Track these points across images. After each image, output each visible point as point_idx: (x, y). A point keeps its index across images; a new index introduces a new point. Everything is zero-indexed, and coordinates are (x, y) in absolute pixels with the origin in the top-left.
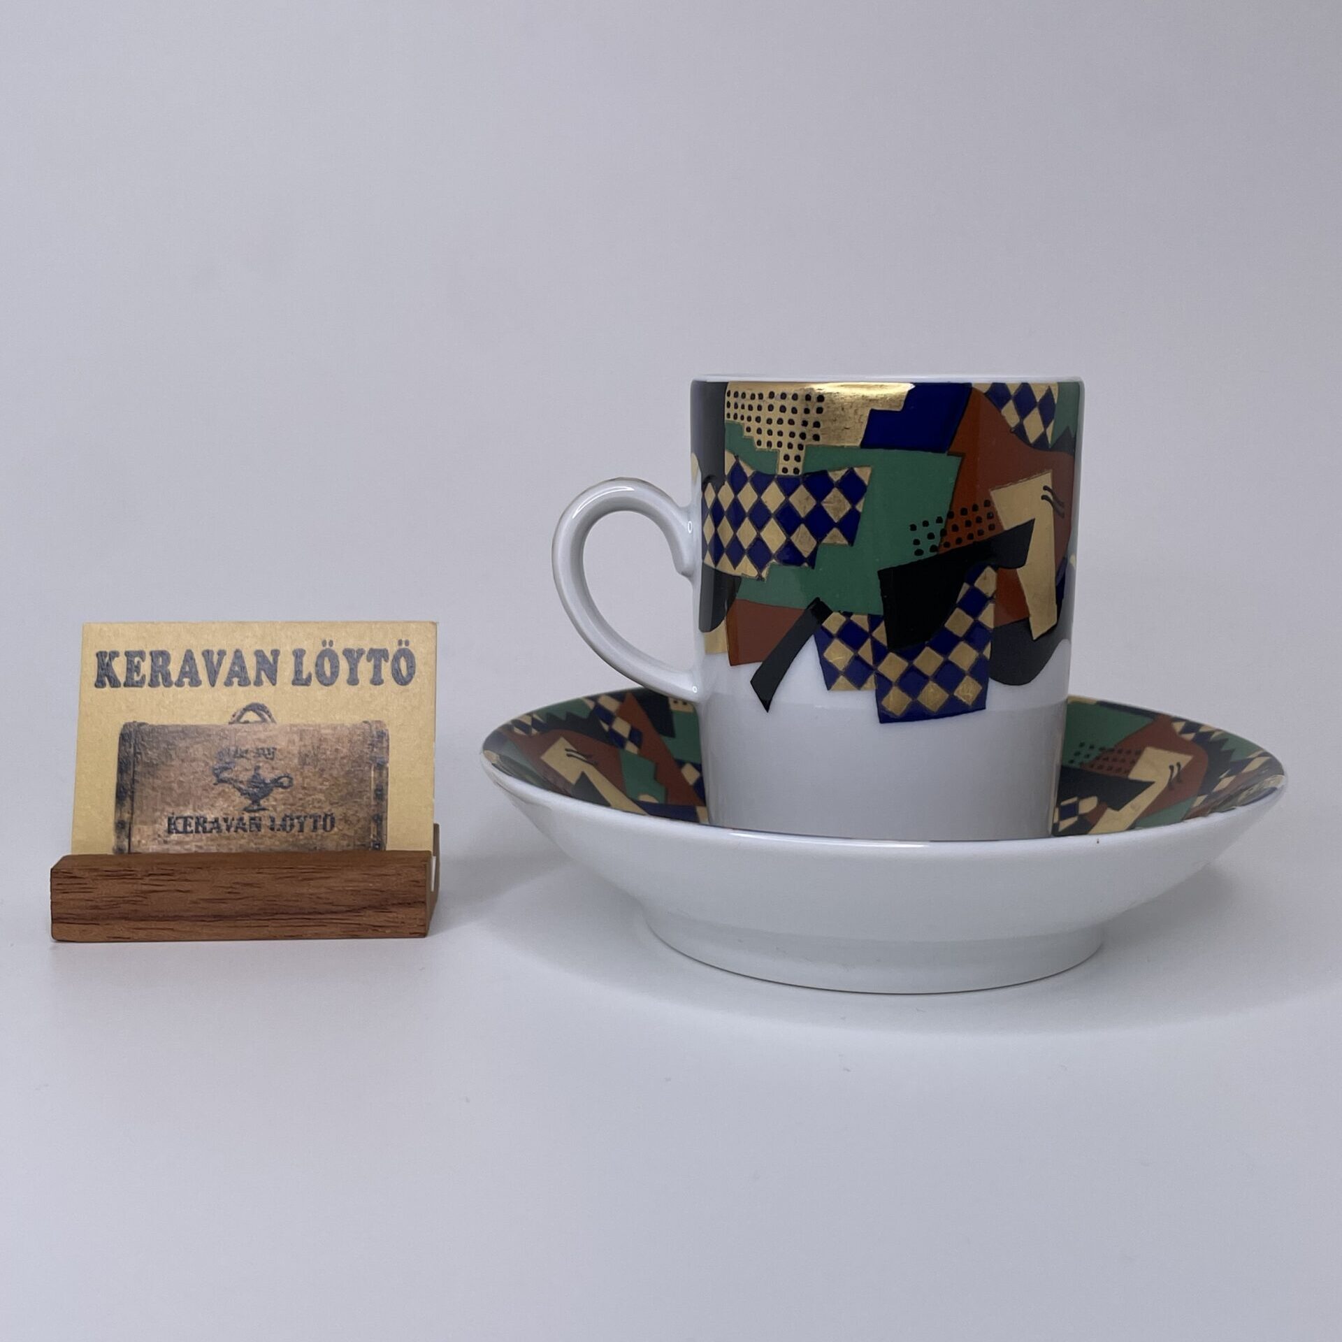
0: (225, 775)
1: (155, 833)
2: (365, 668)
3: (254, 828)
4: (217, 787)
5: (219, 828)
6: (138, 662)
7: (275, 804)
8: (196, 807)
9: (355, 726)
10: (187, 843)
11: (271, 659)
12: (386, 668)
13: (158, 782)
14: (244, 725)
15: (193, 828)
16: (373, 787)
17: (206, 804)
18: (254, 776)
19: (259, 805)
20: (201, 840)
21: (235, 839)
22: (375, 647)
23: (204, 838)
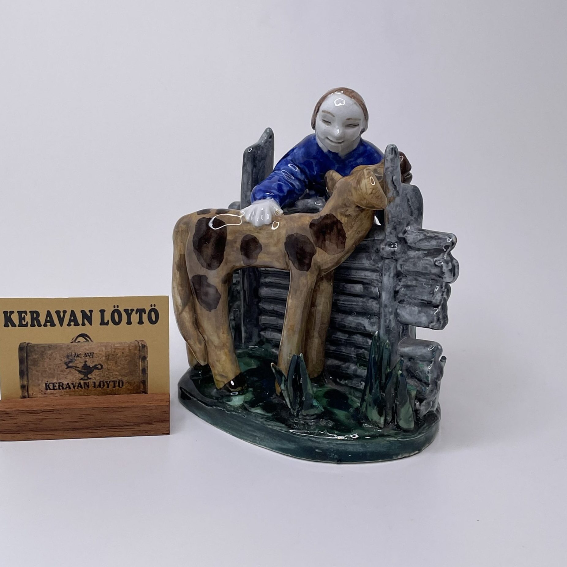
0: (70, 365)
1: (40, 389)
2: (135, 317)
3: (86, 387)
4: (67, 370)
5: (69, 386)
6: (24, 316)
7: (95, 377)
8: (58, 378)
9: (131, 342)
10: (55, 394)
11: (89, 314)
12: (145, 317)
13: (38, 369)
14: (78, 343)
15: (57, 387)
16: (141, 368)
17: (63, 377)
18: (84, 365)
19: (88, 377)
20: (62, 393)
21: (78, 391)
22: (139, 308)
23: (63, 391)
